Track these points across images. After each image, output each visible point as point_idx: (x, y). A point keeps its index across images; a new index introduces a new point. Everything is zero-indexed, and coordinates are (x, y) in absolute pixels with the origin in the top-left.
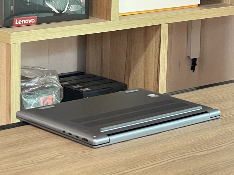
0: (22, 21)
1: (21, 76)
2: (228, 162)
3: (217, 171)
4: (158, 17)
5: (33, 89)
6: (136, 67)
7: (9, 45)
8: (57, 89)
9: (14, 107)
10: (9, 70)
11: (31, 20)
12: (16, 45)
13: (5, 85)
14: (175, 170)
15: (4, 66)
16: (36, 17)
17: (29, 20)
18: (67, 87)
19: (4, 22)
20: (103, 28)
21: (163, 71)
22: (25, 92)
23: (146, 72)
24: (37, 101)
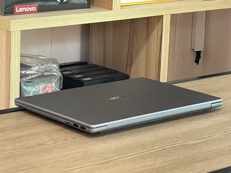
0: (23, 8)
1: (20, 63)
2: (218, 151)
3: (206, 159)
4: (160, 8)
5: (33, 77)
6: (138, 57)
7: (9, 33)
8: (57, 77)
9: (13, 94)
10: (9, 58)
11: (32, 8)
12: (16, 32)
13: (5, 72)
14: (165, 158)
15: (4, 53)
16: (37, 5)
17: (30, 8)
18: (69, 76)
19: (5, 9)
20: (104, 18)
21: (165, 62)
22: (24, 79)
23: (148, 63)
24: (37, 89)
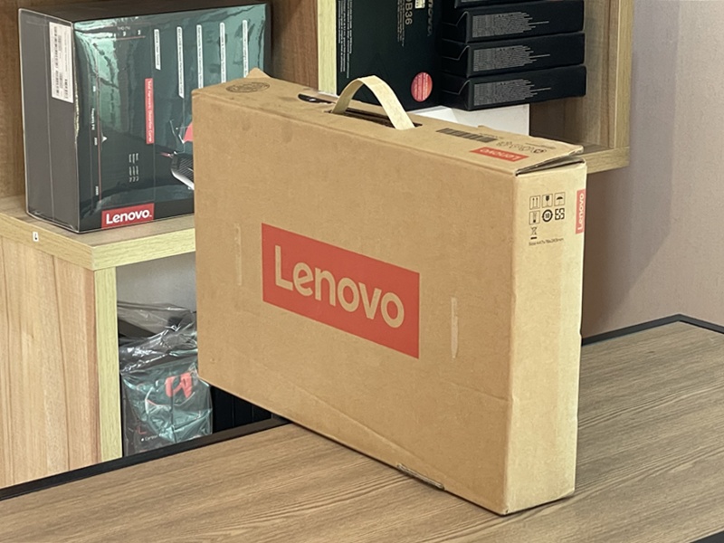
0: (122, 215)
5: (147, 363)
7: (90, 274)
10: (93, 326)
11: (141, 212)
12: (105, 272)
15: (83, 316)
16: (152, 204)
17: (137, 213)
22: (130, 369)
24: (159, 387)
